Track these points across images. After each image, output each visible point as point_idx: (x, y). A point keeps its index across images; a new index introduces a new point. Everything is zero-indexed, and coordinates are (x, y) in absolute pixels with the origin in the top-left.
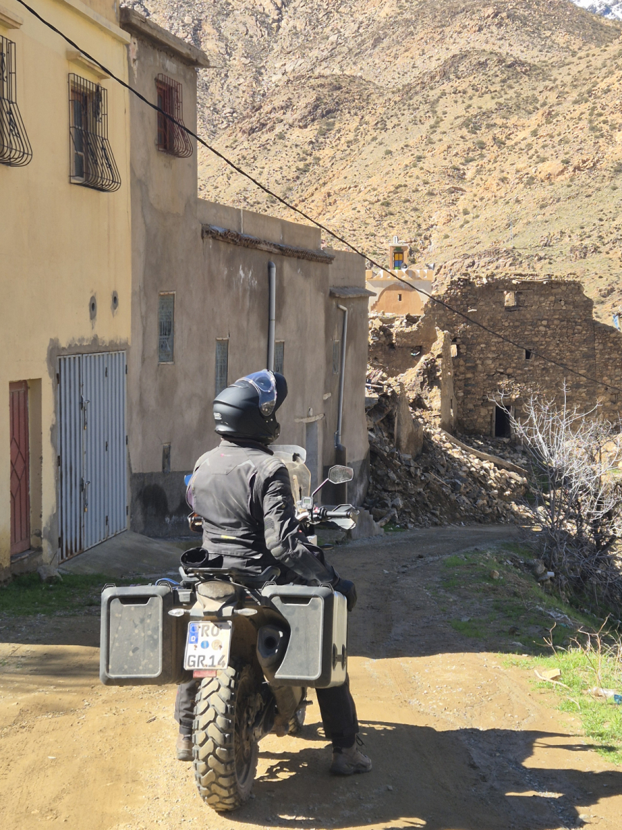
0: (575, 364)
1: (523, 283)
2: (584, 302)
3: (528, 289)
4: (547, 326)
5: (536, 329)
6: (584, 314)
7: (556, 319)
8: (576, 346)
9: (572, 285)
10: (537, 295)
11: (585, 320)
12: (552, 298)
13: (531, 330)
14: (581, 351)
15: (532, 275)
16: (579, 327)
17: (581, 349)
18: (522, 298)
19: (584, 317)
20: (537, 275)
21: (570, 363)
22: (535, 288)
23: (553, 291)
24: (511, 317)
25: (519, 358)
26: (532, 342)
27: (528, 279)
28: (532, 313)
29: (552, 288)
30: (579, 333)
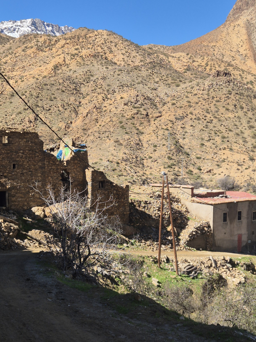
0: (36, 171)
1: (11, 132)
2: (40, 142)
3: (14, 135)
4: (23, 153)
5: (18, 154)
6: (40, 148)
7: (27, 150)
8: (36, 163)
9: (34, 134)
10: (18, 138)
11: (40, 151)
12: (25, 140)
13: (15, 155)
14: (39, 165)
15: (15, 129)
16: (37, 154)
17: (38, 164)
18: (11, 139)
19: (39, 149)
20: (17, 129)
21: (34, 171)
22: (17, 135)
23: (26, 136)
24: (6, 149)
25: (10, 168)
26: (16, 160)
27: (13, 130)
28: (16, 147)
29: (25, 135)
30: (38, 157)
